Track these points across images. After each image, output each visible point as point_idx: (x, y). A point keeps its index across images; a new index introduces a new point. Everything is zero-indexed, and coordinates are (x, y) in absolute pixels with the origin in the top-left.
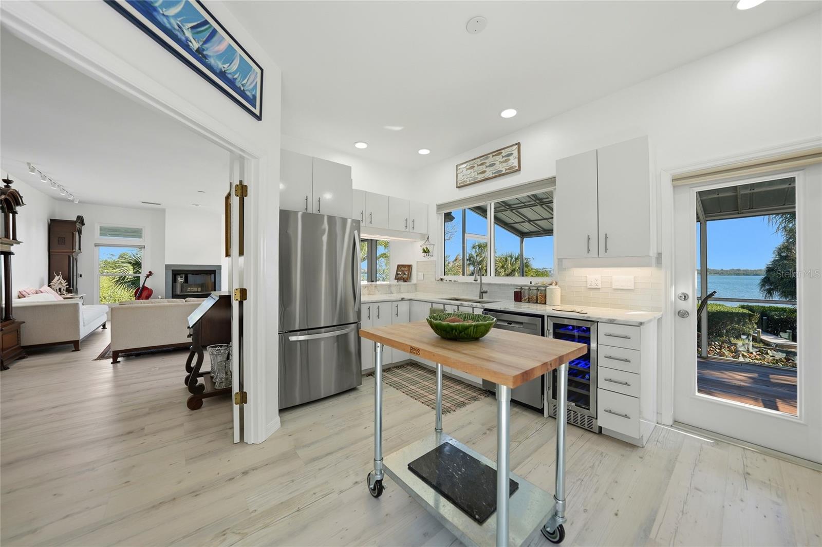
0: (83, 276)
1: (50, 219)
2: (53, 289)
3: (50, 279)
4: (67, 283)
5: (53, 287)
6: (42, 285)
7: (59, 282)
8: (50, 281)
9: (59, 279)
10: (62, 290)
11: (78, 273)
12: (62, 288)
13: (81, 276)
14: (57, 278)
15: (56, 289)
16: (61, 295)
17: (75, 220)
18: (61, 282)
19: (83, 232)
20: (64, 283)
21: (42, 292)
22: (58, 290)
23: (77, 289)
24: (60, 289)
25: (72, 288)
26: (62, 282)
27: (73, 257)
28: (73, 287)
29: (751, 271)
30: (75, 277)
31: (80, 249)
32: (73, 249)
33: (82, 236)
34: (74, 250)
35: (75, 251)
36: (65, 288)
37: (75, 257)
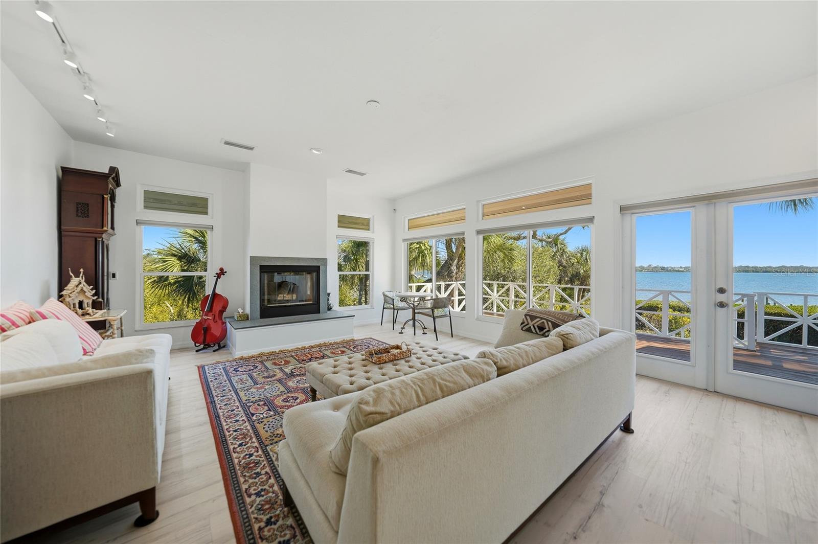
0: (117, 276)
1: (62, 168)
2: (68, 305)
3: (62, 283)
4: (94, 291)
5: (68, 299)
6: (45, 299)
7: (79, 289)
8: (61, 288)
9: (80, 283)
10: (85, 305)
11: (110, 270)
12: (86, 301)
13: (114, 276)
14: (74, 281)
15: (74, 304)
16: (83, 315)
17: (107, 172)
18: (82, 289)
19: (117, 198)
20: (89, 291)
21: (44, 317)
22: (77, 306)
23: (108, 299)
24: (81, 304)
25: (100, 300)
26: (85, 289)
27: (103, 242)
28: (103, 298)
29: (760, 268)
30: (106, 278)
31: (113, 228)
32: (103, 228)
33: (115, 204)
34: (105, 228)
35: (106, 231)
36: (91, 302)
37: (106, 242)
